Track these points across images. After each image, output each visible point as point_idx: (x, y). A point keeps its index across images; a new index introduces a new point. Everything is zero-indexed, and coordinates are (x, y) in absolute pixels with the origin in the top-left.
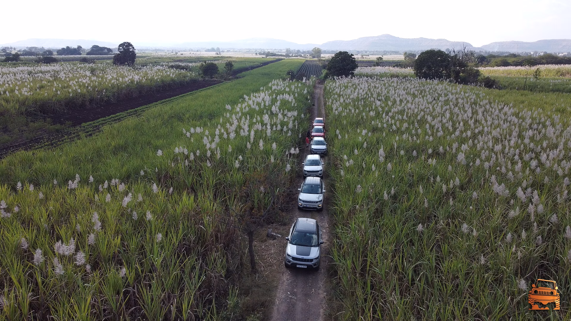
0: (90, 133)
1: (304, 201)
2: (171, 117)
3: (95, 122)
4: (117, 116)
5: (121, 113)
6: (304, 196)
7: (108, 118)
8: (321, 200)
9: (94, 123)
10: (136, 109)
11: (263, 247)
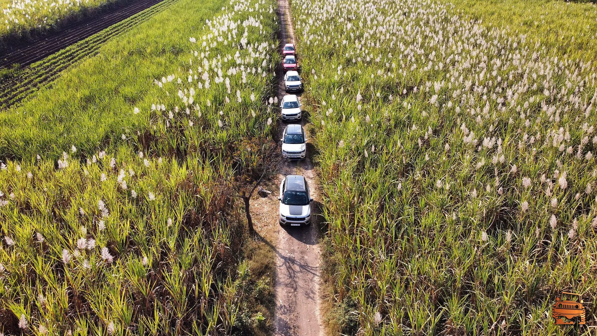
0: (43, 77)
1: (288, 152)
2: (131, 54)
3: (45, 61)
4: (68, 51)
5: (71, 47)
6: (287, 147)
7: (57, 54)
8: (304, 151)
9: (44, 63)
10: (87, 39)
11: (256, 205)
